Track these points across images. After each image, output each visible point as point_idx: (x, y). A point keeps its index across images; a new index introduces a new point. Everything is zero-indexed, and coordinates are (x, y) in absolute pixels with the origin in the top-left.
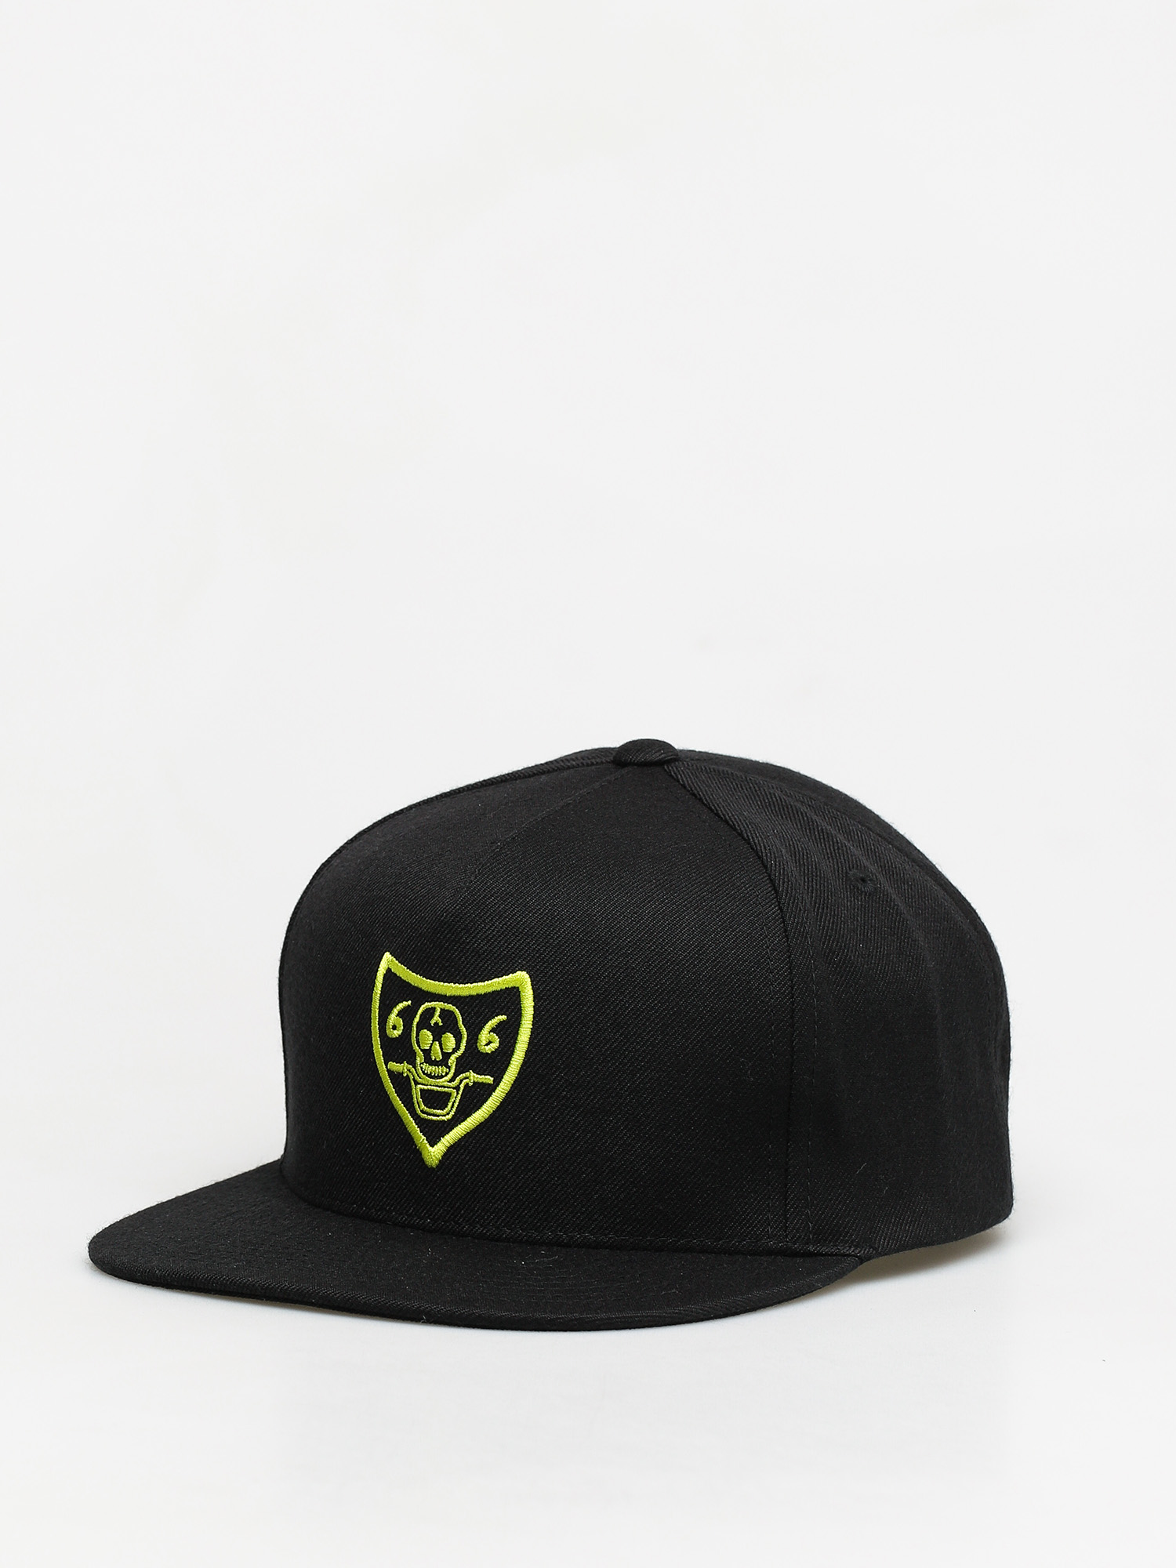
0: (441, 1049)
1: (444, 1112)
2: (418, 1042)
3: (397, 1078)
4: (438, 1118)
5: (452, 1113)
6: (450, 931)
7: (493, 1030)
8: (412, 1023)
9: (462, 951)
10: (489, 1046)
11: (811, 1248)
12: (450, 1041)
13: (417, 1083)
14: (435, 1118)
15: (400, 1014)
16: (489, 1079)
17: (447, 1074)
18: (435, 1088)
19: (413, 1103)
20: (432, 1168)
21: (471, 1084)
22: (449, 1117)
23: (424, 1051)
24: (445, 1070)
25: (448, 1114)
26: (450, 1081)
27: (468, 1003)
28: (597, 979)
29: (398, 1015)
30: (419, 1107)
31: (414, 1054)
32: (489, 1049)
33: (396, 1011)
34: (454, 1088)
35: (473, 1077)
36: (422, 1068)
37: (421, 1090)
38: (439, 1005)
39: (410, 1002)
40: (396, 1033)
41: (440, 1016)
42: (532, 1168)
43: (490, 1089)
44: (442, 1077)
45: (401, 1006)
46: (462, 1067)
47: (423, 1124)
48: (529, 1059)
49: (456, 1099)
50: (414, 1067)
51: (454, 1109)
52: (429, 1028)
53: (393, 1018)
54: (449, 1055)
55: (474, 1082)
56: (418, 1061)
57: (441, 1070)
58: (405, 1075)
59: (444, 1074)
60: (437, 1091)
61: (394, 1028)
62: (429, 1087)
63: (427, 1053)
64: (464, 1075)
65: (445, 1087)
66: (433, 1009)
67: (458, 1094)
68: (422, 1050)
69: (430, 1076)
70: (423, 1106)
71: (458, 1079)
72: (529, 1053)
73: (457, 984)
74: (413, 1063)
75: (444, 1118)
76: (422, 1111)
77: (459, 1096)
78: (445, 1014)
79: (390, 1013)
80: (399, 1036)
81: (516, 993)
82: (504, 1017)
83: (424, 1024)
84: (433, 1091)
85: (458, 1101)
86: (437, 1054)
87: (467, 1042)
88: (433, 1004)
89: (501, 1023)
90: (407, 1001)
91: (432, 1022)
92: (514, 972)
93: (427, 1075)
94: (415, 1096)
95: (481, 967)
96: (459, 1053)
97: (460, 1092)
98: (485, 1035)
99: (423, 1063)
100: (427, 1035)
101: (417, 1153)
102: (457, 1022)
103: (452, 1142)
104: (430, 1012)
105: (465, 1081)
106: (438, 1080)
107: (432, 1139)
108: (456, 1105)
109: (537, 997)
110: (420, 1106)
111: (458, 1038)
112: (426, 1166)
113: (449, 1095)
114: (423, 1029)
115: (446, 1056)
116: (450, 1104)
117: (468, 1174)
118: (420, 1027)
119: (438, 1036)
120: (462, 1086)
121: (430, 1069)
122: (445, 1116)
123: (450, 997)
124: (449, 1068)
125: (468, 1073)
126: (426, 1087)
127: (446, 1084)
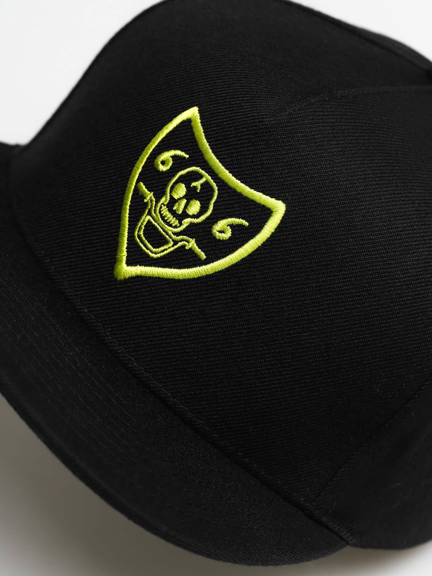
0: (186, 207)
1: (154, 250)
2: (172, 188)
3: (138, 196)
4: (146, 251)
5: (159, 255)
6: (255, 134)
7: (232, 226)
8: (178, 171)
9: (253, 154)
10: (220, 234)
11: (324, 519)
12: (195, 207)
13: (149, 214)
14: (144, 248)
15: (174, 157)
16: (203, 256)
17: (176, 227)
18: (160, 229)
19: (136, 225)
20: (116, 280)
21: (187, 248)
22: (154, 256)
23: (172, 198)
24: (177, 223)
25: (156, 253)
26: (175, 234)
27: (229, 193)
28: (330, 248)
29: (172, 157)
30: (138, 231)
31: (163, 194)
32: (219, 236)
33: (173, 153)
34: (173, 241)
35: (192, 244)
36: (161, 207)
37: (149, 221)
38: (207, 177)
39: (187, 156)
40: (163, 168)
41: (202, 185)
42: (185, 337)
43: (197, 262)
44: (170, 226)
45: (179, 153)
46: (190, 231)
47: (132, 244)
48: (241, 265)
49: (169, 248)
50: (157, 202)
51: (162, 254)
52: (188, 187)
53: (167, 155)
54: (188, 216)
55: (190, 249)
56: (163, 200)
57: (174, 221)
58: (145, 201)
59: (173, 225)
60: (160, 232)
61: (163, 163)
62: (156, 224)
63: (173, 201)
64: (187, 238)
65: (167, 234)
66: (201, 177)
67: (173, 246)
68: (171, 196)
69: (163, 218)
70: (142, 233)
71: (181, 237)
72: (244, 261)
73: (231, 175)
74: (158, 197)
75: (150, 253)
76: (139, 236)
77: (172, 249)
78: (206, 185)
79: (168, 149)
80: (162, 171)
81: (268, 214)
82: (247, 224)
83: (187, 180)
84: (157, 229)
85: (169, 251)
86: (180, 208)
87: (207, 219)
88: (203, 172)
89: (241, 226)
90: (186, 154)
91: (194, 184)
92: (277, 198)
93: (161, 215)
94: (142, 221)
95: (257, 177)
96: (196, 221)
97: (175, 247)
98: (222, 224)
99: (164, 205)
100: (181, 191)
101: (114, 261)
102: (211, 199)
103: (143, 274)
104: (197, 176)
105: (185, 242)
106: (166, 226)
107: (131, 260)
108: (166, 252)
109: (279, 229)
110: (140, 232)
111: (203, 210)
112: (112, 274)
113: (166, 242)
114: (182, 183)
115: (185, 215)
116: (162, 248)
117: (138, 305)
118: (182, 179)
119: (191, 195)
120: (180, 244)
121: (165, 211)
122: (152, 252)
123: (220, 179)
124: (181, 224)
125: (190, 239)
126: (154, 222)
127: (170, 233)
